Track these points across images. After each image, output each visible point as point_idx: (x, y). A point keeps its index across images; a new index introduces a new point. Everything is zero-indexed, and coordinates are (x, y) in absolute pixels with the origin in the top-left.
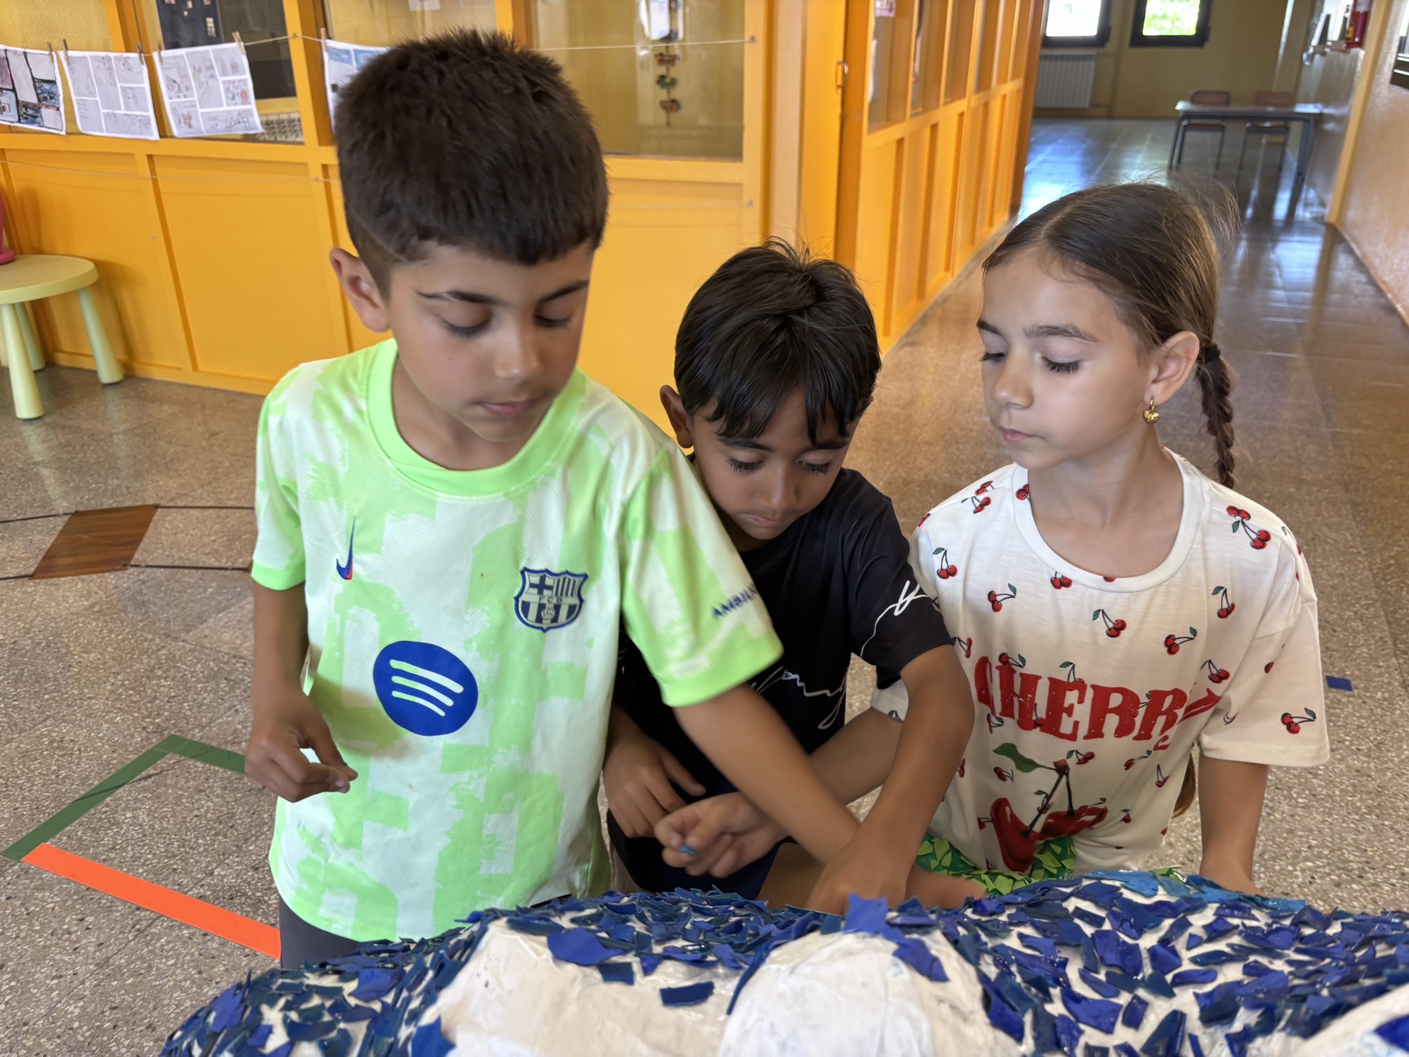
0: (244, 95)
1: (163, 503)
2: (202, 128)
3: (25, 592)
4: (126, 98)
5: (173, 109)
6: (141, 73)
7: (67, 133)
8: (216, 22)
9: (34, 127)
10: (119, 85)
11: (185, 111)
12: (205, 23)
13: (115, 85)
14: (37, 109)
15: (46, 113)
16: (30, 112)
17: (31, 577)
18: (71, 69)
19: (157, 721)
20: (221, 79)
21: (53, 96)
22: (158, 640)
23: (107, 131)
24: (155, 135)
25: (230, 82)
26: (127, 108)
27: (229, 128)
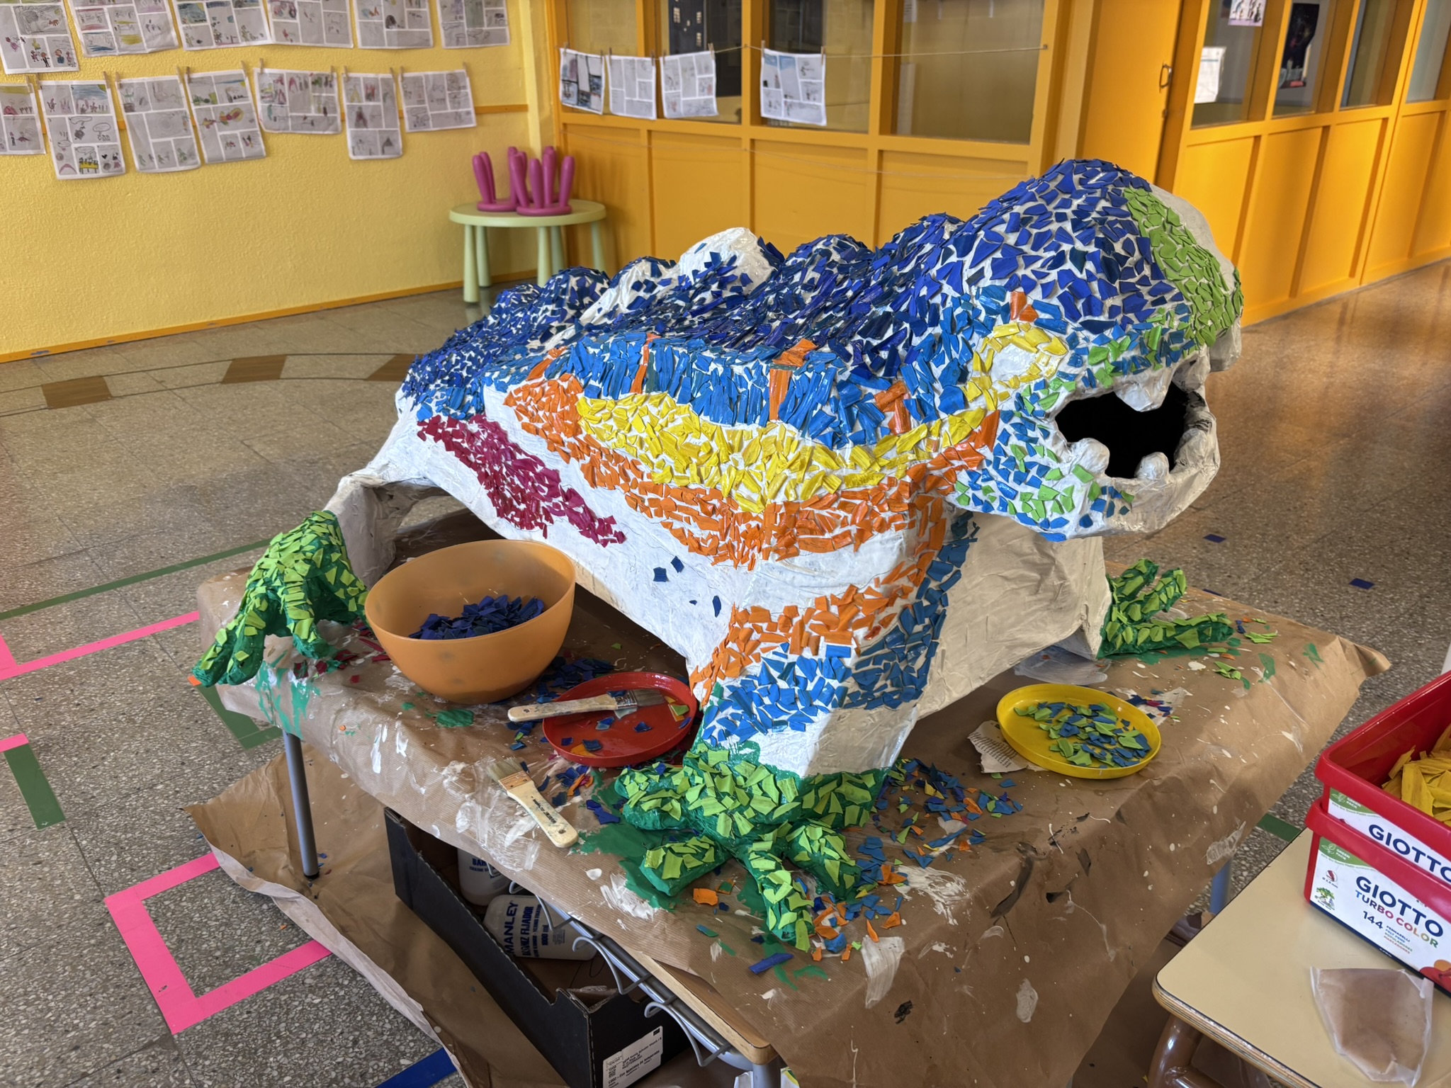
0: (710, 88)
2: (682, 110)
4: (641, 89)
5: (667, 98)
6: (651, 72)
7: (604, 114)
8: (702, 37)
9: (585, 109)
10: (638, 80)
11: (673, 99)
12: (695, 36)
13: (635, 80)
14: (588, 95)
15: (594, 99)
16: (585, 98)
18: (612, 69)
20: (698, 77)
21: (599, 86)
23: (627, 112)
24: (654, 116)
25: (703, 79)
26: (640, 96)
27: (697, 111)
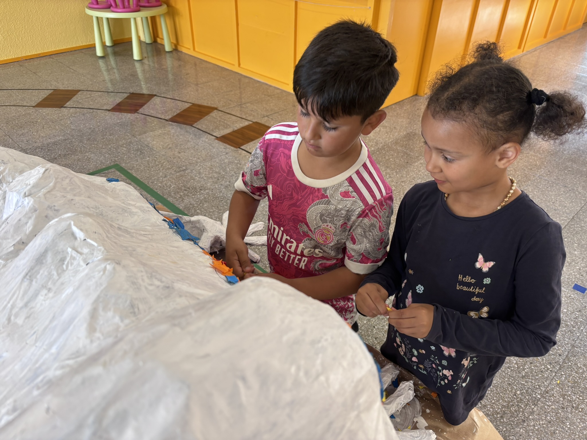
1: (158, 95)
3: (105, 115)
17: (109, 110)
19: (116, 159)
22: (130, 136)
